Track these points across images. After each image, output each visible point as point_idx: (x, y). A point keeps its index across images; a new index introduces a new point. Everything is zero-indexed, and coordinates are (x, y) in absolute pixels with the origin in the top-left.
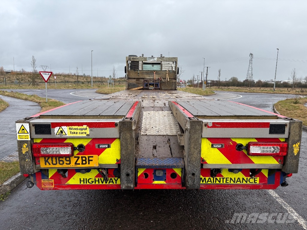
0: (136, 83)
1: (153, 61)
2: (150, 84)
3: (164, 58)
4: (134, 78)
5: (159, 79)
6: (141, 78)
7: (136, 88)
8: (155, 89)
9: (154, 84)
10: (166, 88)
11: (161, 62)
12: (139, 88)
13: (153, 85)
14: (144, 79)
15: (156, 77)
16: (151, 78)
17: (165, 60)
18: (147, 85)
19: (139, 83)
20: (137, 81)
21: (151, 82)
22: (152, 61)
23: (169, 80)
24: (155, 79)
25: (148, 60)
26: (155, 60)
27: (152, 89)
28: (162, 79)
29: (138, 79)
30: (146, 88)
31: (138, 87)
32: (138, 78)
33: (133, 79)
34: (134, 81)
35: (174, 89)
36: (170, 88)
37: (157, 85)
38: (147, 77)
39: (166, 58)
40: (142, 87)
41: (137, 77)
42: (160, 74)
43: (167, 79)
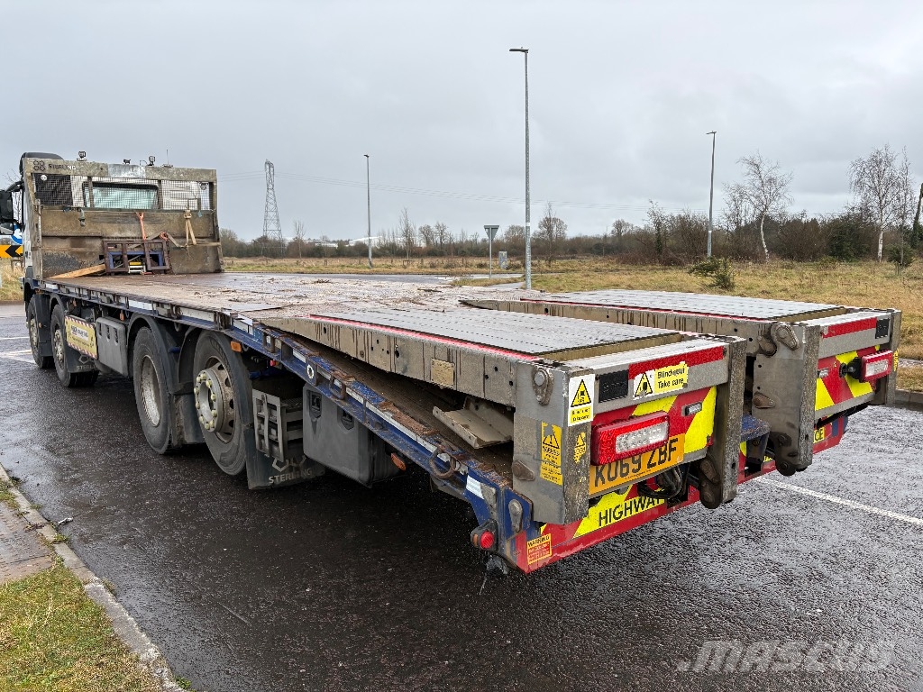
0: (72, 253)
1: (132, 176)
2: (130, 257)
3: (169, 169)
4: (64, 238)
5: (158, 238)
7: (77, 273)
8: (153, 272)
9: (144, 256)
10: (185, 268)
11: (160, 181)
12: (87, 271)
13: (141, 258)
14: (101, 237)
15: (149, 232)
16: (129, 234)
18: (116, 261)
19: (83, 254)
21: (132, 249)
22: (126, 176)
23: (194, 242)
24: (144, 238)
25: (114, 172)
26: (139, 174)
27: (138, 274)
28: (171, 238)
29: (78, 240)
30: (119, 269)
31: (80, 266)
32: (81, 234)
33: (59, 240)
34: (62, 247)
35: (212, 270)
36: (199, 267)
37: (155, 258)
38: (114, 232)
39: (178, 169)
40: (97, 268)
41: (73, 231)
42: (159, 222)
43: (190, 237)
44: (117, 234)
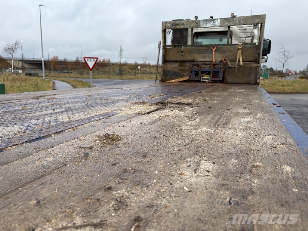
0: (179, 70)
1: (213, 25)
2: (203, 72)
3: (235, 18)
4: (176, 62)
5: (222, 61)
6: (188, 60)
7: (177, 80)
8: (213, 81)
9: (210, 72)
10: (236, 80)
11: (229, 27)
12: (182, 79)
13: (208, 73)
14: (193, 61)
15: (216, 58)
16: (208, 59)
17: (237, 22)
18: (197, 74)
19: (184, 70)
20: (180, 66)
21: (206, 68)
22: (209, 26)
23: (241, 63)
24: (214, 61)
25: (203, 24)
27: (205, 82)
28: (228, 62)
29: (182, 63)
30: (196, 79)
32: (183, 60)
33: (174, 63)
34: (175, 66)
35: (253, 82)
36: (245, 80)
37: (216, 73)
38: (199, 58)
39: (240, 17)
40: (187, 78)
41: (180, 58)
42: (225, 52)
43: (239, 61)
44: (201, 59)
